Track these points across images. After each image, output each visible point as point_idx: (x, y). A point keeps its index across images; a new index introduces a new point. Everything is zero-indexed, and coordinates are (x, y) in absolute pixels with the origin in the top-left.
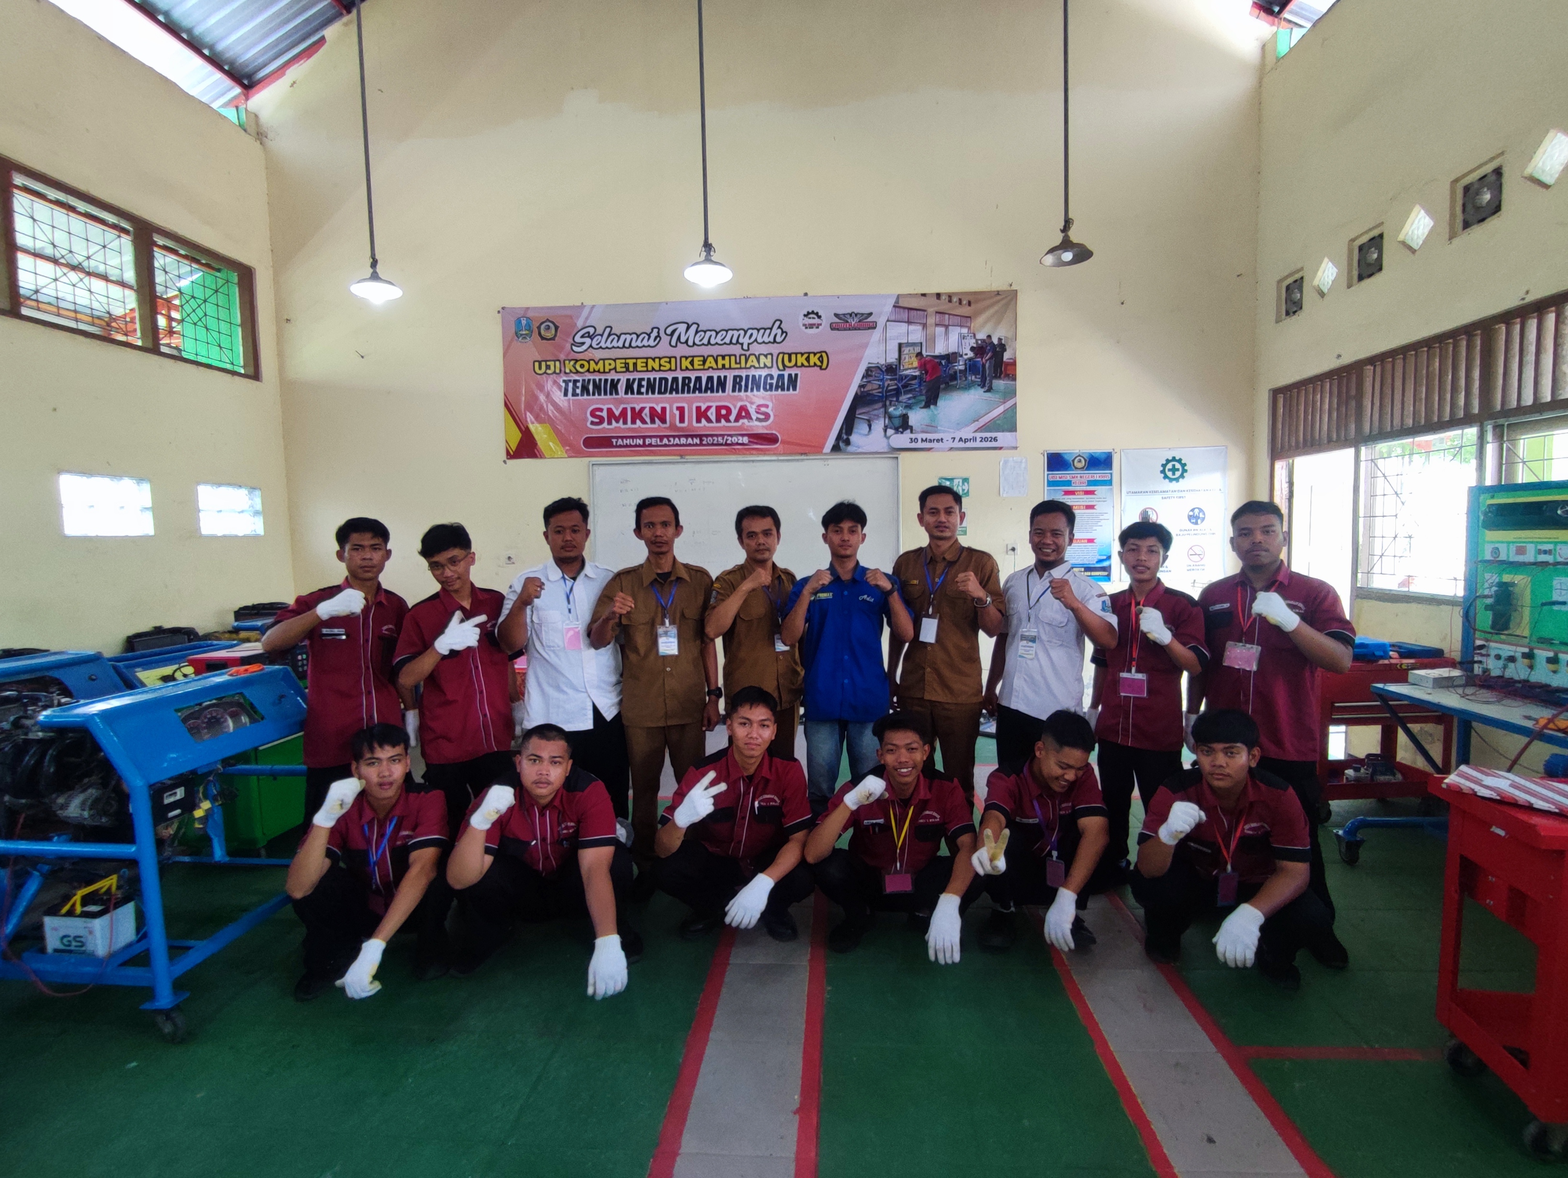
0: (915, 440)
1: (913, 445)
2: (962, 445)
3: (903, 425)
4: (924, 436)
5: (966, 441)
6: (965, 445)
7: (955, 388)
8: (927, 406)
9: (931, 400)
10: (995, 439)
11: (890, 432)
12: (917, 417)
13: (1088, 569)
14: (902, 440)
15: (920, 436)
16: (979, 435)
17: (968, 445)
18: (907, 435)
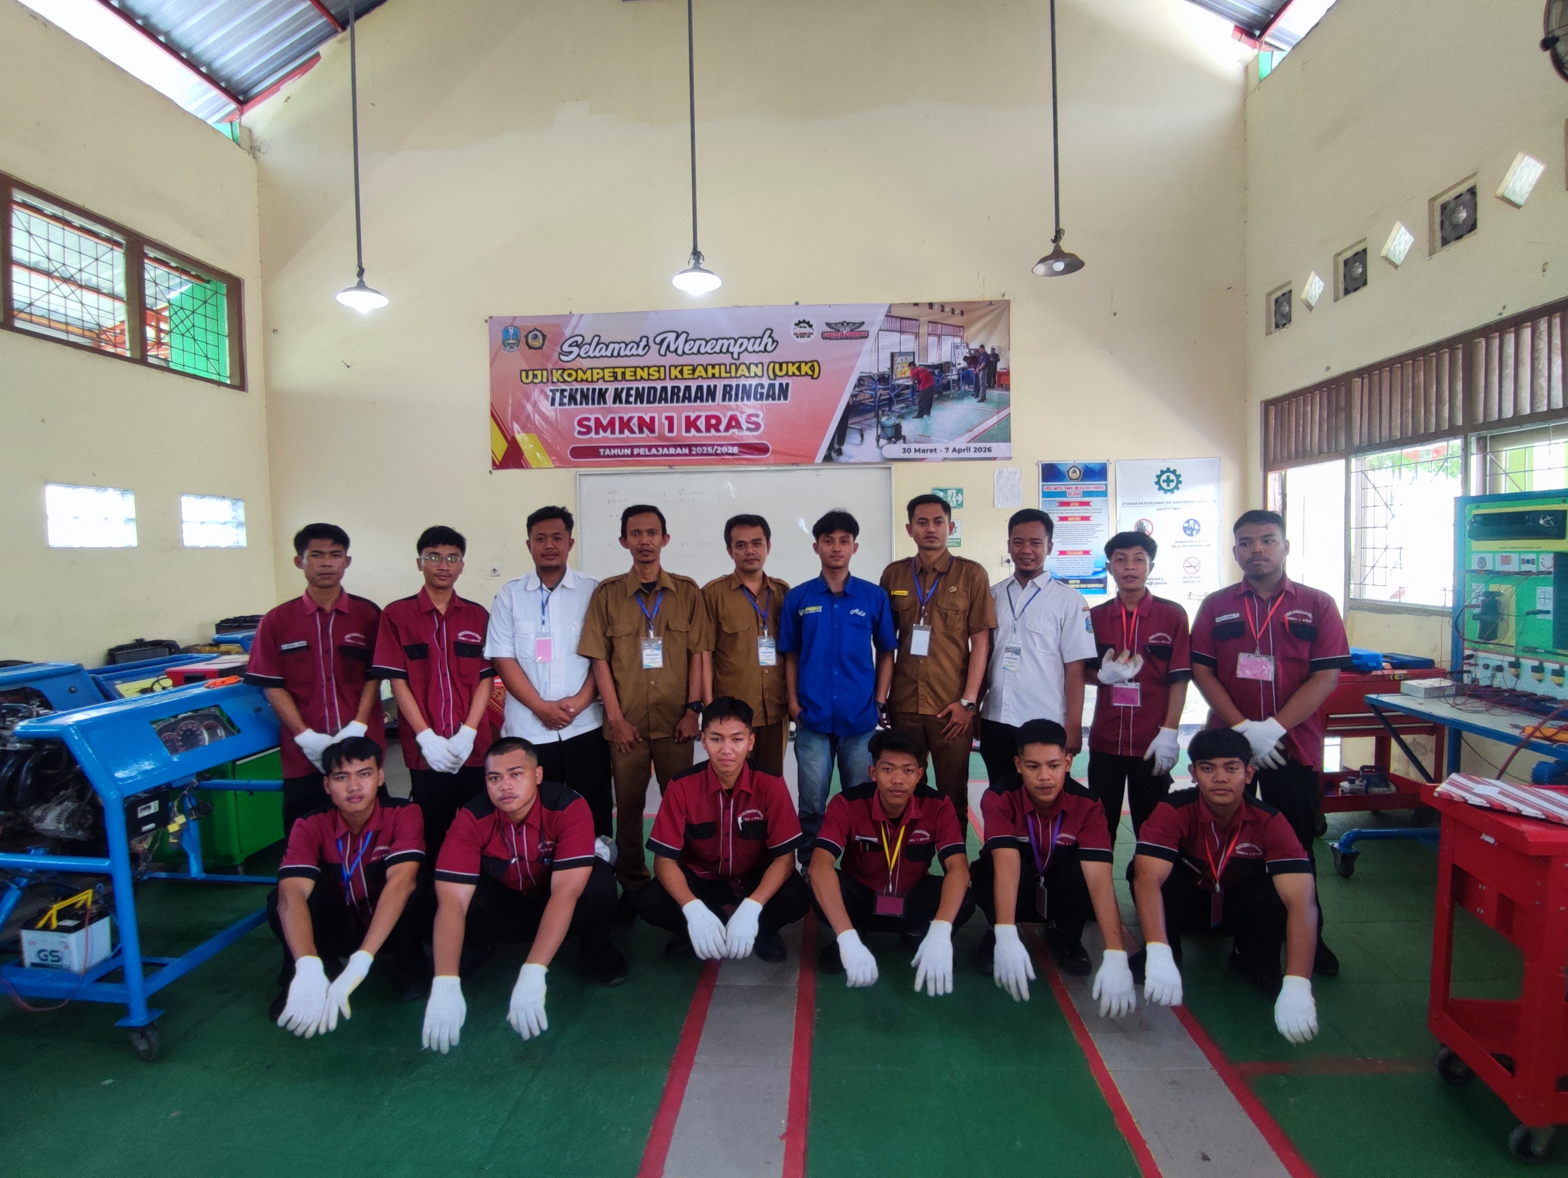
0: (909, 450)
1: (906, 456)
2: (956, 455)
3: (896, 435)
4: (917, 446)
5: (960, 451)
6: (959, 455)
7: (948, 398)
8: (920, 416)
9: (924, 410)
10: (989, 450)
11: (883, 442)
12: (910, 426)
13: (1084, 581)
14: (895, 450)
15: (913, 446)
16: (973, 445)
17: (962, 455)
18: (900, 445)
